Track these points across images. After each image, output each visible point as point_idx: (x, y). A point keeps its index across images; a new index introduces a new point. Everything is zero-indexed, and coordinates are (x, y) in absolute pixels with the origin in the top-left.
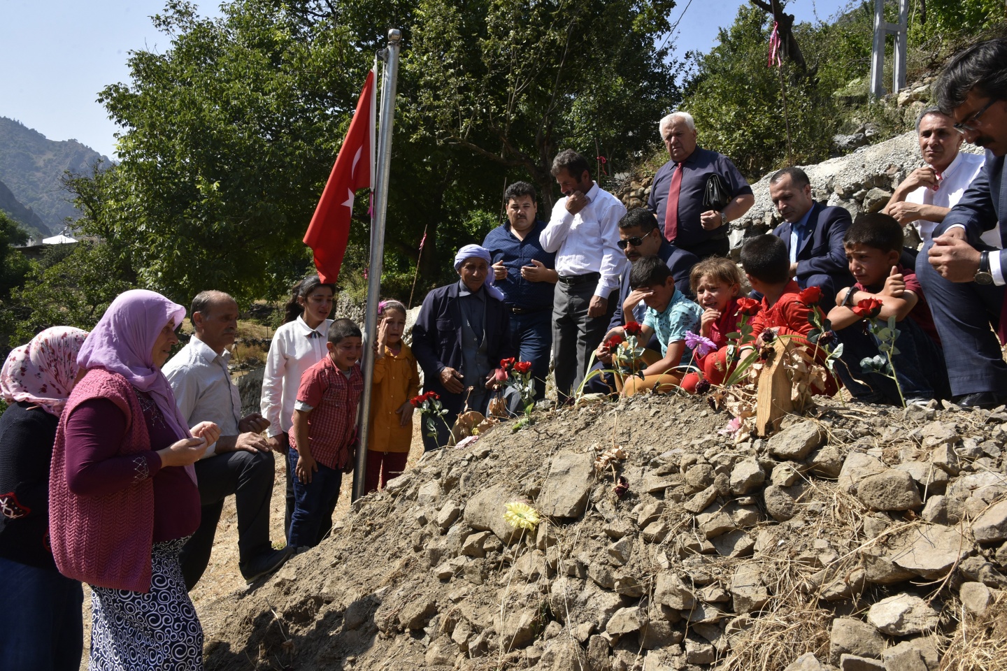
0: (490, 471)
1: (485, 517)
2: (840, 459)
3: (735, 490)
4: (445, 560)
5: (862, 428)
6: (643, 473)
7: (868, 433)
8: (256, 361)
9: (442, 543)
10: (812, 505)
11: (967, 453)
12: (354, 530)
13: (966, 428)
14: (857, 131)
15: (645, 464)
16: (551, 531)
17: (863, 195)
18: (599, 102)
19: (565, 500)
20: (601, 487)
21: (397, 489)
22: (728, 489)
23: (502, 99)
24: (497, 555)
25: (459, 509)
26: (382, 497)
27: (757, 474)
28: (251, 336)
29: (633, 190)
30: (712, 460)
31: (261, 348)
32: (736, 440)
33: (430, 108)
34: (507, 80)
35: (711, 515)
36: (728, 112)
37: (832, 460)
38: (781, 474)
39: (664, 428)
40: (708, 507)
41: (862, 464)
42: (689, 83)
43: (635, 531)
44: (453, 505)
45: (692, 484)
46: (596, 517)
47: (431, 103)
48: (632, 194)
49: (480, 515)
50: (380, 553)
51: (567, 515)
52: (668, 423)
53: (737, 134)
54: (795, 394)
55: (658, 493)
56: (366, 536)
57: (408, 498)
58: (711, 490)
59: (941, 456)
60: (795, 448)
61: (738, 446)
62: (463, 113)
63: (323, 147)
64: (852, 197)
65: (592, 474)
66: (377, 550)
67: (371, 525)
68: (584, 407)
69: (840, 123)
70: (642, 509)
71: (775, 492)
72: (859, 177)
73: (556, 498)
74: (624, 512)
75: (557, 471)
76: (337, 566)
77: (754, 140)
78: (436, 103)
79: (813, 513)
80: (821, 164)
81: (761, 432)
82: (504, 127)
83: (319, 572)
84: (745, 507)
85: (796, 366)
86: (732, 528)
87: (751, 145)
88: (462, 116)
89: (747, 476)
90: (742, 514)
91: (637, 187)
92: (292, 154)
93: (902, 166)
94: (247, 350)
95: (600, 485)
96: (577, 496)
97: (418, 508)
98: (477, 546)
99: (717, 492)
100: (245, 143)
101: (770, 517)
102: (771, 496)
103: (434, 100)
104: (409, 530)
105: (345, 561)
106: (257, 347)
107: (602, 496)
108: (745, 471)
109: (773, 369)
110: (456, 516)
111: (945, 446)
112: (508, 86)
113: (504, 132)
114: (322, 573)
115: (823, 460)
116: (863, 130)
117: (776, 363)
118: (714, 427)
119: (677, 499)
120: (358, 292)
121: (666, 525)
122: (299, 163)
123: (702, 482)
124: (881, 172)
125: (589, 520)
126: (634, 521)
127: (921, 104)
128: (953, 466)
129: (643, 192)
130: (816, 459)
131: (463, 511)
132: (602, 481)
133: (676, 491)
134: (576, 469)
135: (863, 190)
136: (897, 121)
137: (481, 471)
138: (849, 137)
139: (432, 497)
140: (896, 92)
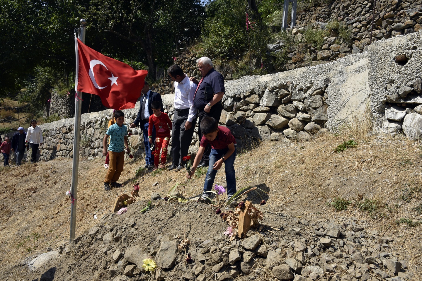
0: (135, 237)
1: (134, 260)
2: (267, 251)
3: (230, 263)
4: (117, 276)
5: (275, 238)
6: (196, 251)
7: (277, 241)
8: (11, 117)
9: (116, 268)
10: (257, 270)
11: (308, 256)
12: (75, 255)
13: (309, 241)
14: (276, 43)
15: (197, 247)
16: (161, 274)
17: (278, 91)
18: (172, 16)
19: (167, 261)
20: (180, 256)
21: (93, 235)
22: (228, 263)
23: (129, 12)
24: (139, 277)
25: (122, 254)
26: (87, 237)
27: (238, 258)
28: (8, 106)
29: (187, 58)
30: (222, 249)
31: (13, 111)
32: (231, 240)
33: (95, 14)
34: (131, 3)
35: (222, 273)
36: (227, 29)
37: (264, 252)
38: (247, 256)
39: (203, 226)
40: (221, 270)
41: (274, 256)
42: (211, 11)
43: (194, 278)
44: (120, 252)
45: (215, 260)
46: (179, 269)
47: (96, 12)
48: (186, 60)
49: (131, 258)
50: (88, 268)
51: (167, 268)
52: (205, 224)
53: (230, 41)
54: (252, 224)
55: (203, 262)
56: (81, 257)
57: (98, 240)
58: (222, 264)
59: (300, 257)
60: (251, 247)
61: (231, 242)
62: (111, 17)
63: (43, 28)
64: (274, 91)
65: (177, 251)
66: (87, 266)
67: (83, 252)
68: (171, 203)
69: (270, 39)
70: (196, 268)
71: (244, 265)
72: (276, 84)
73: (163, 260)
74: (189, 269)
75: (163, 249)
76: (69, 272)
77: (237, 43)
78: (98, 12)
79: (258, 274)
80: (263, 76)
81: (240, 236)
82: (130, 24)
83: (61, 275)
84: (234, 269)
85: (252, 214)
86: (229, 278)
87: (235, 45)
88: (110, 18)
89: (235, 259)
90: (233, 272)
91: (188, 57)
92: (27, 31)
93: (292, 82)
94: (6, 112)
95: (180, 255)
96: (172, 260)
97: (103, 245)
98: (131, 272)
99: (224, 265)
100: (2, 24)
101: (242, 272)
102: (243, 266)
103: (97, 11)
104: (100, 256)
105: (73, 270)
106: (11, 111)
107: (181, 261)
108: (234, 256)
109: (244, 214)
110: (121, 256)
111: (301, 253)
112: (131, 6)
113: (130, 27)
114: (63, 275)
115: (261, 251)
116: (279, 43)
117: (245, 211)
118: (222, 228)
119: (209, 265)
120: (62, 91)
121: (205, 276)
122: (30, 35)
123: (219, 260)
124: (285, 83)
125: (176, 270)
126: (193, 274)
127: (301, 35)
128: (304, 262)
129: (191, 60)
130: (259, 251)
131: (124, 254)
132: (181, 253)
133: (209, 262)
134: (171, 248)
135: (278, 89)
136: (292, 40)
137: (131, 236)
138: (274, 45)
139: (109, 241)
140: (292, 28)
